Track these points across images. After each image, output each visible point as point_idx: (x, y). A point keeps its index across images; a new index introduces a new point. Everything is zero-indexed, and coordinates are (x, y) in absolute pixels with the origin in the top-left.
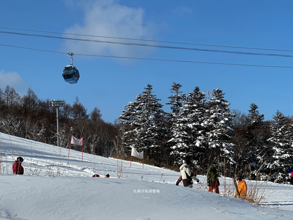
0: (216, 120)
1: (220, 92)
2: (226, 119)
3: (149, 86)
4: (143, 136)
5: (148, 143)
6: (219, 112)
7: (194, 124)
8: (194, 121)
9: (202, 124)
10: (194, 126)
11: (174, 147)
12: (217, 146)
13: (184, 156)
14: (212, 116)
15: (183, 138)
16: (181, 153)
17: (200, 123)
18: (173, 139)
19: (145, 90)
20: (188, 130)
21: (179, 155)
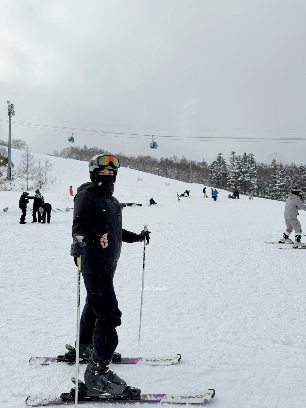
0: (249, 168)
1: (252, 155)
2: (254, 167)
3: (220, 153)
4: (216, 176)
5: (218, 179)
6: (251, 164)
7: (239, 170)
8: (239, 169)
9: (243, 170)
10: (239, 171)
11: (229, 181)
12: (248, 180)
13: (233, 185)
14: (247, 166)
15: (233, 176)
16: (232, 183)
17: (242, 169)
18: (229, 177)
19: (218, 155)
20: (236, 173)
21: (231, 184)
